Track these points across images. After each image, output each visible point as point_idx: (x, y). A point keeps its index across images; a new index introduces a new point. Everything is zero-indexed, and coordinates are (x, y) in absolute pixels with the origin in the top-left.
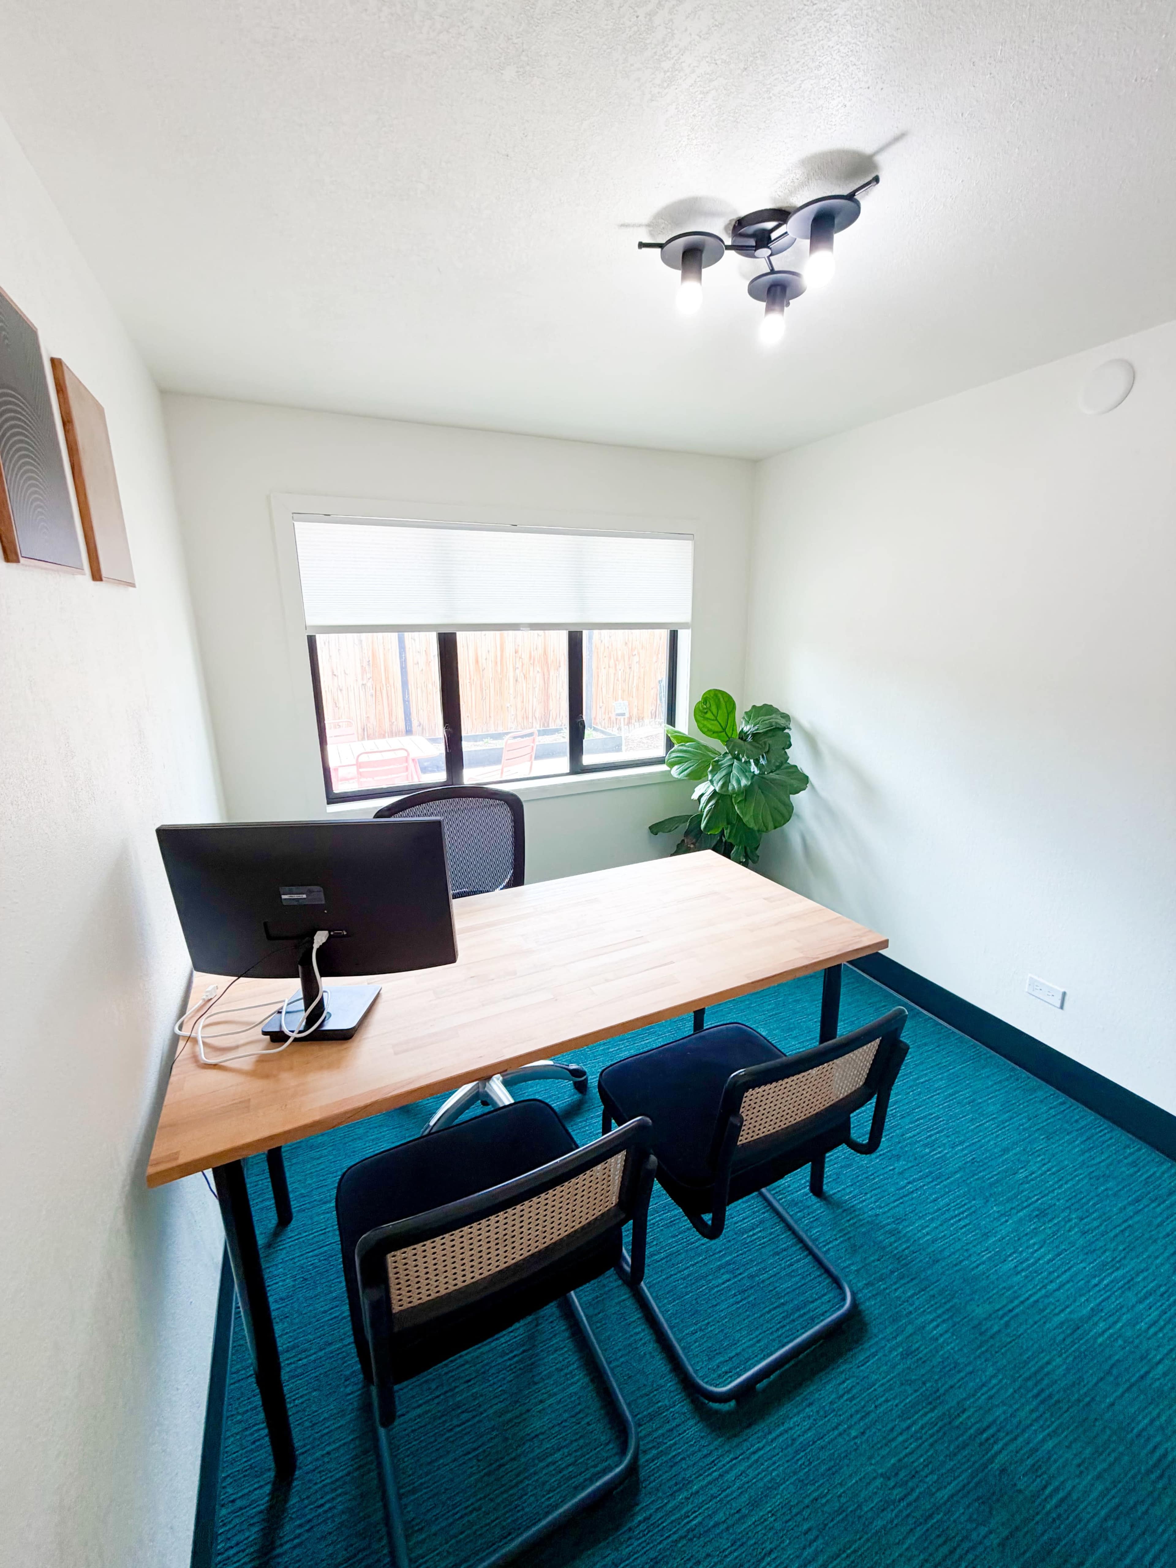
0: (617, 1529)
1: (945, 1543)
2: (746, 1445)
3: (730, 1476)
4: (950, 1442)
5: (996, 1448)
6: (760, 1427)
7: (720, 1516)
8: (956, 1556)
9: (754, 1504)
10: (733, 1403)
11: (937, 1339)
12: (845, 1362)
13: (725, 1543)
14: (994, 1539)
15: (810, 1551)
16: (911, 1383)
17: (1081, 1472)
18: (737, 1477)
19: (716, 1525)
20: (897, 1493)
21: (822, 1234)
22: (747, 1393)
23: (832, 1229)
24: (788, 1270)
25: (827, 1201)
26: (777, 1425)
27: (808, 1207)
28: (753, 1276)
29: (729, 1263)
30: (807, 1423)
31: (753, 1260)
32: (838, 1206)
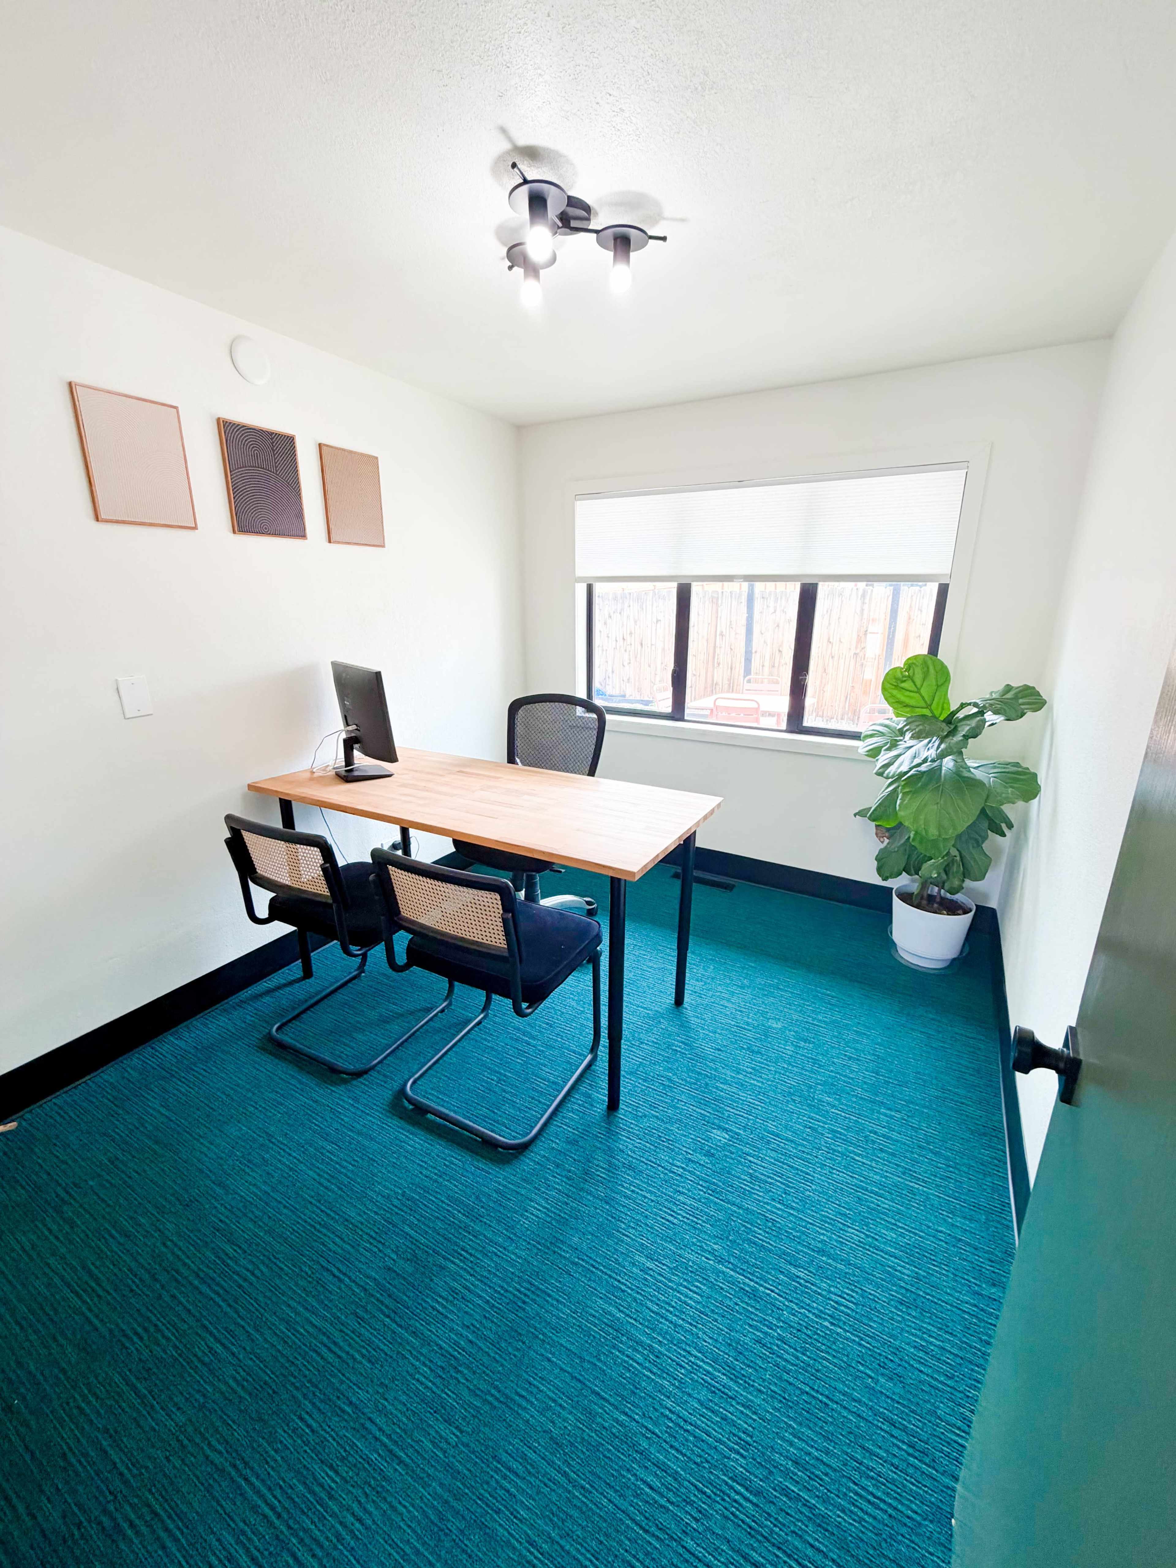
0: (325, 1082)
1: (377, 1233)
2: (389, 1120)
3: (369, 1118)
4: (446, 1229)
5: (457, 1261)
6: (403, 1123)
7: (346, 1119)
8: (371, 1240)
9: (360, 1133)
10: (411, 1107)
11: (527, 1211)
12: (472, 1157)
13: (336, 1125)
14: (390, 1263)
15: (345, 1164)
16: (477, 1198)
17: (468, 1327)
18: (370, 1121)
19: (342, 1120)
20: (396, 1202)
21: (572, 1119)
22: (421, 1110)
23: (581, 1124)
24: (523, 1108)
25: (608, 1116)
26: (408, 1131)
27: (592, 1105)
28: (504, 1091)
29: (505, 1075)
30: (417, 1146)
31: (517, 1087)
32: (609, 1123)
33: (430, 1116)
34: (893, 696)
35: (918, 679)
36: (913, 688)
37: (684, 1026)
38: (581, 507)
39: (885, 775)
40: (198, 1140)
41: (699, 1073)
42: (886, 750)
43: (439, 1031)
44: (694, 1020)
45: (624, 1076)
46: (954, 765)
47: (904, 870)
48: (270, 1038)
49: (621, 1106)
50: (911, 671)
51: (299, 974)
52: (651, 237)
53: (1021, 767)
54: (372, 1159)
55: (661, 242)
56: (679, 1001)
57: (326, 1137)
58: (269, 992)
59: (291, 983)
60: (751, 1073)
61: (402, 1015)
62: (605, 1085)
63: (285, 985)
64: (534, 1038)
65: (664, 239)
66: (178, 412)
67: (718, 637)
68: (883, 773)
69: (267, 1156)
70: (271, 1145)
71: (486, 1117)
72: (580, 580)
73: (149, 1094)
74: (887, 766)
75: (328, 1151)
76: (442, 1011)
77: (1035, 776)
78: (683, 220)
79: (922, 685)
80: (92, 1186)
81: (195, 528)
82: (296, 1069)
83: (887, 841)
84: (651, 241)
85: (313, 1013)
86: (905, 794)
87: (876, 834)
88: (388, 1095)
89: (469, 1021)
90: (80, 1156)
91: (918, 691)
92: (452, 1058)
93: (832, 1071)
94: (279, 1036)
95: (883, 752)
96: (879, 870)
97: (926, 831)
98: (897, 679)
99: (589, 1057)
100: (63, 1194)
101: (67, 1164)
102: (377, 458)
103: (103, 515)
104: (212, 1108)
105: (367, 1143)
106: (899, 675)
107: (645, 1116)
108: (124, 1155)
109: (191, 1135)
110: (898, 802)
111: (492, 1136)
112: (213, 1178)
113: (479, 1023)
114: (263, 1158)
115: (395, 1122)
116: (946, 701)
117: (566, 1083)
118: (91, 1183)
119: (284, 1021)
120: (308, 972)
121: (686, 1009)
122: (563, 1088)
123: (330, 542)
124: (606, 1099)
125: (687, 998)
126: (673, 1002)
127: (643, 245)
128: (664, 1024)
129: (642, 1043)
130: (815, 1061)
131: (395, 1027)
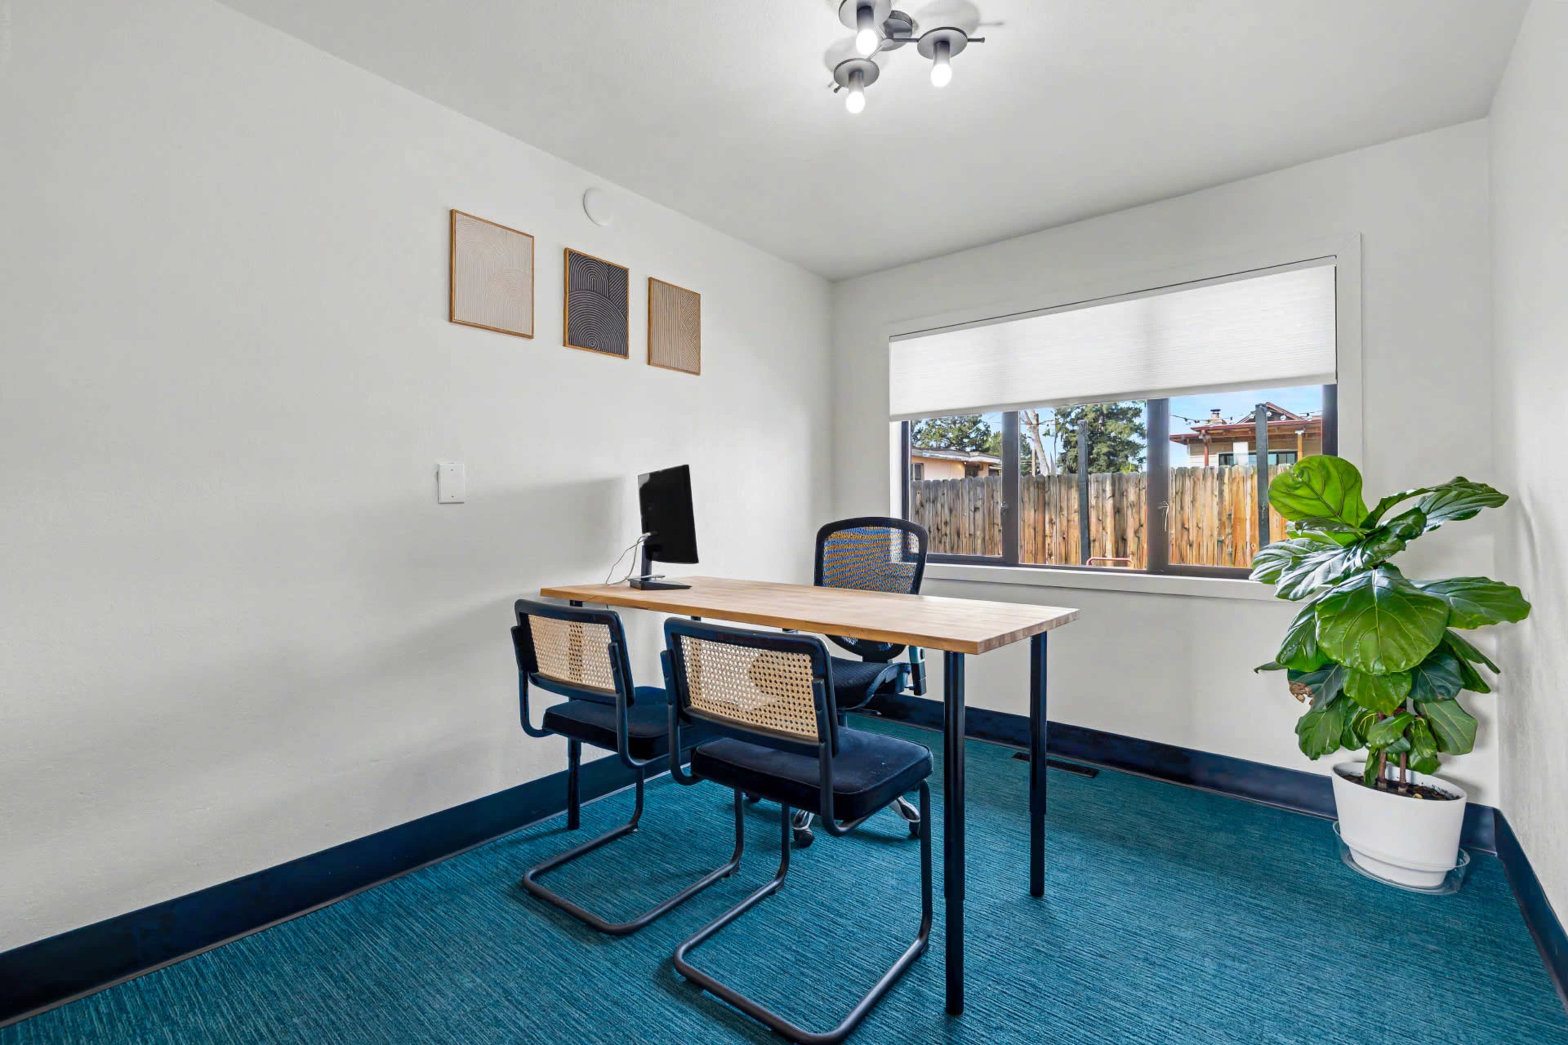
0: (580, 940)
2: (655, 994)
3: (628, 986)
6: (670, 998)
7: (601, 986)
9: (614, 1003)
10: (683, 979)
13: (587, 991)
18: (631, 991)
19: (596, 985)
21: (897, 1020)
22: (695, 984)
23: (911, 1028)
24: (827, 997)
25: (949, 1021)
26: (677, 1008)
27: (923, 1006)
28: (802, 974)
29: (804, 956)
30: (688, 1028)
31: (819, 971)
32: (949, 1031)
33: (705, 993)
34: (1285, 505)
35: (1317, 485)
36: (1312, 495)
37: (1048, 921)
38: (895, 347)
39: (1291, 595)
40: (423, 987)
41: (1076, 983)
42: (1288, 569)
43: (721, 896)
44: (1061, 917)
45: (967, 975)
46: (1390, 582)
47: (1341, 743)
48: (523, 886)
49: (966, 1011)
50: (1306, 475)
51: (564, 824)
52: (970, 40)
53: (1490, 582)
54: (627, 1036)
55: (979, 43)
56: (1037, 890)
57: (573, 1001)
58: (529, 839)
59: (554, 833)
60: (1155, 991)
61: (678, 876)
62: (941, 982)
63: (545, 834)
64: (841, 916)
65: (982, 40)
66: (533, 240)
67: (1047, 526)
68: (1289, 594)
69: (500, 1016)
70: (507, 1003)
71: (777, 1002)
72: (895, 418)
73: (380, 931)
74: (1292, 585)
75: (574, 1019)
76: (727, 875)
77: (1516, 591)
78: (1000, 24)
79: (1323, 490)
80: (296, 1024)
81: (531, 337)
82: (549, 923)
83: (1308, 700)
84: (969, 43)
85: (575, 865)
86: (1325, 621)
87: (1291, 690)
88: (654, 963)
89: (757, 888)
90: (291, 990)
91: (1319, 498)
92: (737, 928)
93: (1284, 1003)
94: (533, 884)
95: (1283, 573)
96: (1305, 746)
97: (1366, 666)
98: (1288, 486)
99: (917, 944)
100: (264, 1030)
101: (276, 995)
102: (699, 295)
103: (457, 316)
104: (445, 954)
105: (622, 1015)
106: (1290, 481)
107: (1001, 1028)
108: (338, 993)
109: (418, 981)
110: (1317, 631)
111: (787, 1025)
112: (433, 1032)
113: (772, 892)
114: (495, 1017)
115: (661, 995)
116: (1360, 505)
117: (884, 972)
118: (296, 1020)
119: (542, 867)
120: (573, 823)
121: (1048, 902)
122: (881, 978)
123: (649, 363)
124: (944, 1000)
125: (1049, 891)
126: (1029, 893)
127: (961, 48)
128: (1020, 917)
129: (989, 936)
130: (1254, 987)
131: (666, 888)
